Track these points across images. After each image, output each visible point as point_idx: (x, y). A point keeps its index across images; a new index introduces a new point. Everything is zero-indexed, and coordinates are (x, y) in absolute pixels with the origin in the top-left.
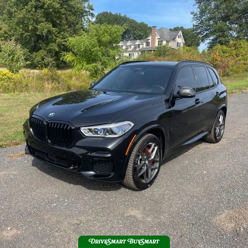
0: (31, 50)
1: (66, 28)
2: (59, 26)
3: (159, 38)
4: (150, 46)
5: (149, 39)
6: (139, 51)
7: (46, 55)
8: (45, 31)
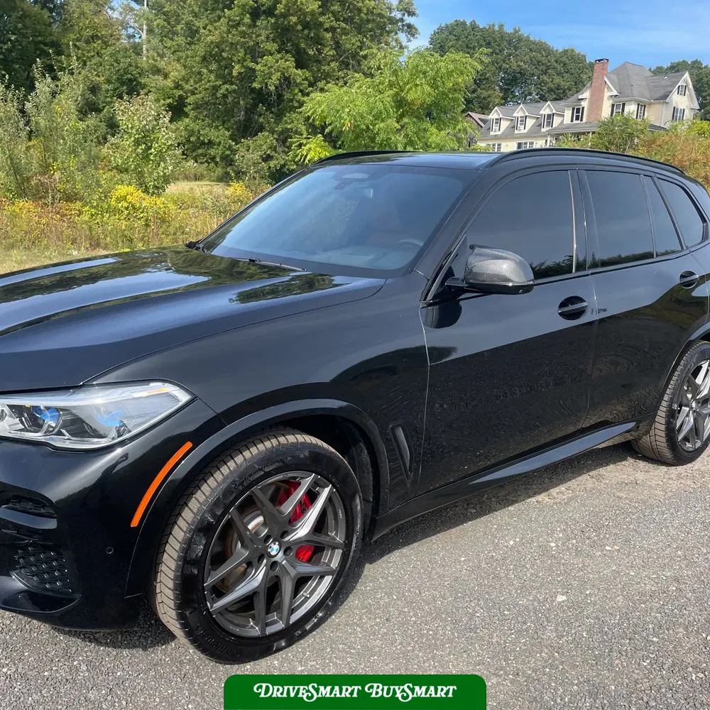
0: (236, 133)
1: (334, 70)
2: (315, 64)
3: (616, 96)
4: (584, 120)
5: (582, 99)
6: (549, 133)
7: (276, 147)
8: (275, 77)
